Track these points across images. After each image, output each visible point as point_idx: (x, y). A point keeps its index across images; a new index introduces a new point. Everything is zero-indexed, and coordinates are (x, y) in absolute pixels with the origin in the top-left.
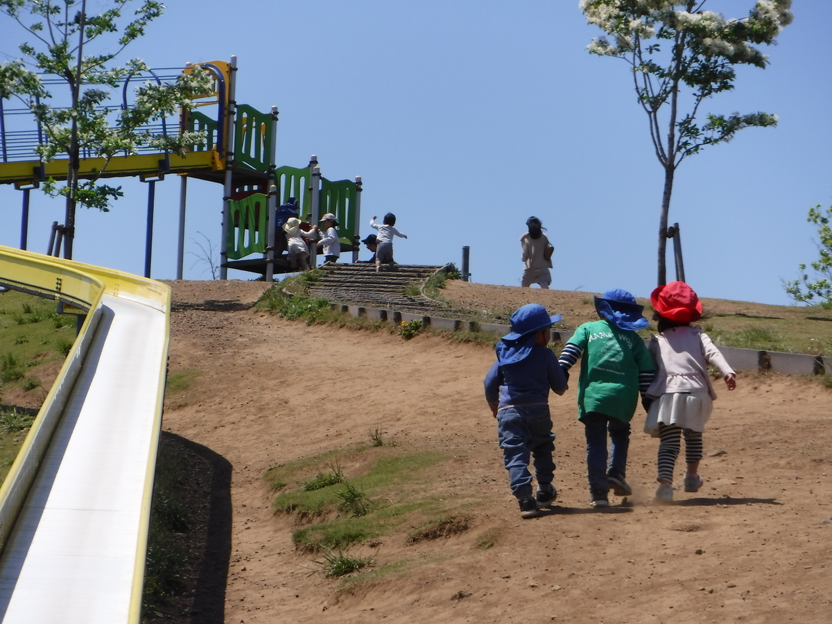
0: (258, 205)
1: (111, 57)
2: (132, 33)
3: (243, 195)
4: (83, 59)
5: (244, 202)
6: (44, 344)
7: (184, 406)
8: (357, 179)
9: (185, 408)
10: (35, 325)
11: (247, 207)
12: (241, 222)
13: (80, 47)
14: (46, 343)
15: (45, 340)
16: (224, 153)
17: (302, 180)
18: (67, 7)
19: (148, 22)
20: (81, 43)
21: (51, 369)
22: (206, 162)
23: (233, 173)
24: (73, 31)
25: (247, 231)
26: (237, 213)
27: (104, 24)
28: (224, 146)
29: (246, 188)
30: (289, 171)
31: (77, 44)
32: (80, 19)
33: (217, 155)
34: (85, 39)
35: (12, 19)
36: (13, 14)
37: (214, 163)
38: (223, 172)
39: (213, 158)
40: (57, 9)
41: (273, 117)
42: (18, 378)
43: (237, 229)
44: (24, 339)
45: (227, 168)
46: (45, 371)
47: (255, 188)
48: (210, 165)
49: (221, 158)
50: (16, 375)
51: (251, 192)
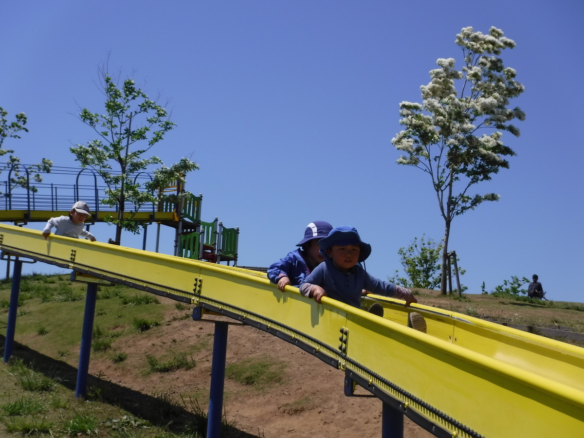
0: (195, 238)
1: (144, 151)
2: (157, 138)
3: (187, 233)
4: (129, 154)
5: (188, 236)
6: (119, 317)
7: (301, 411)
8: (237, 228)
9: (302, 413)
10: (108, 301)
11: (190, 239)
12: (186, 246)
13: (127, 146)
14: (120, 316)
15: (119, 315)
16: (179, 213)
17: (211, 228)
18: (121, 126)
19: (165, 132)
20: (128, 144)
21: (131, 341)
22: (170, 217)
23: (182, 223)
24: (123, 138)
25: (189, 251)
26: (184, 241)
27: (141, 135)
28: (179, 210)
29: (189, 230)
30: (205, 224)
31: (126, 144)
32: (128, 131)
33: (175, 214)
34: (130, 142)
35: (91, 128)
36: (92, 125)
37: (174, 218)
38: (178, 222)
39: (174, 216)
40: (116, 126)
41: (200, 199)
42: (106, 348)
43: (184, 250)
44: (103, 312)
45: (180, 221)
46: (126, 342)
47: (193, 230)
48: (172, 219)
49: (177, 216)
50: (105, 346)
51: (191, 232)
